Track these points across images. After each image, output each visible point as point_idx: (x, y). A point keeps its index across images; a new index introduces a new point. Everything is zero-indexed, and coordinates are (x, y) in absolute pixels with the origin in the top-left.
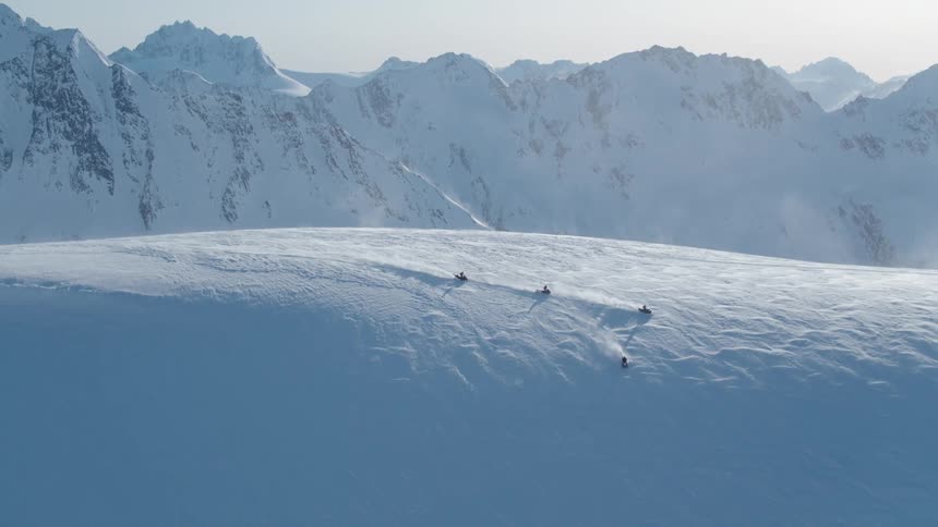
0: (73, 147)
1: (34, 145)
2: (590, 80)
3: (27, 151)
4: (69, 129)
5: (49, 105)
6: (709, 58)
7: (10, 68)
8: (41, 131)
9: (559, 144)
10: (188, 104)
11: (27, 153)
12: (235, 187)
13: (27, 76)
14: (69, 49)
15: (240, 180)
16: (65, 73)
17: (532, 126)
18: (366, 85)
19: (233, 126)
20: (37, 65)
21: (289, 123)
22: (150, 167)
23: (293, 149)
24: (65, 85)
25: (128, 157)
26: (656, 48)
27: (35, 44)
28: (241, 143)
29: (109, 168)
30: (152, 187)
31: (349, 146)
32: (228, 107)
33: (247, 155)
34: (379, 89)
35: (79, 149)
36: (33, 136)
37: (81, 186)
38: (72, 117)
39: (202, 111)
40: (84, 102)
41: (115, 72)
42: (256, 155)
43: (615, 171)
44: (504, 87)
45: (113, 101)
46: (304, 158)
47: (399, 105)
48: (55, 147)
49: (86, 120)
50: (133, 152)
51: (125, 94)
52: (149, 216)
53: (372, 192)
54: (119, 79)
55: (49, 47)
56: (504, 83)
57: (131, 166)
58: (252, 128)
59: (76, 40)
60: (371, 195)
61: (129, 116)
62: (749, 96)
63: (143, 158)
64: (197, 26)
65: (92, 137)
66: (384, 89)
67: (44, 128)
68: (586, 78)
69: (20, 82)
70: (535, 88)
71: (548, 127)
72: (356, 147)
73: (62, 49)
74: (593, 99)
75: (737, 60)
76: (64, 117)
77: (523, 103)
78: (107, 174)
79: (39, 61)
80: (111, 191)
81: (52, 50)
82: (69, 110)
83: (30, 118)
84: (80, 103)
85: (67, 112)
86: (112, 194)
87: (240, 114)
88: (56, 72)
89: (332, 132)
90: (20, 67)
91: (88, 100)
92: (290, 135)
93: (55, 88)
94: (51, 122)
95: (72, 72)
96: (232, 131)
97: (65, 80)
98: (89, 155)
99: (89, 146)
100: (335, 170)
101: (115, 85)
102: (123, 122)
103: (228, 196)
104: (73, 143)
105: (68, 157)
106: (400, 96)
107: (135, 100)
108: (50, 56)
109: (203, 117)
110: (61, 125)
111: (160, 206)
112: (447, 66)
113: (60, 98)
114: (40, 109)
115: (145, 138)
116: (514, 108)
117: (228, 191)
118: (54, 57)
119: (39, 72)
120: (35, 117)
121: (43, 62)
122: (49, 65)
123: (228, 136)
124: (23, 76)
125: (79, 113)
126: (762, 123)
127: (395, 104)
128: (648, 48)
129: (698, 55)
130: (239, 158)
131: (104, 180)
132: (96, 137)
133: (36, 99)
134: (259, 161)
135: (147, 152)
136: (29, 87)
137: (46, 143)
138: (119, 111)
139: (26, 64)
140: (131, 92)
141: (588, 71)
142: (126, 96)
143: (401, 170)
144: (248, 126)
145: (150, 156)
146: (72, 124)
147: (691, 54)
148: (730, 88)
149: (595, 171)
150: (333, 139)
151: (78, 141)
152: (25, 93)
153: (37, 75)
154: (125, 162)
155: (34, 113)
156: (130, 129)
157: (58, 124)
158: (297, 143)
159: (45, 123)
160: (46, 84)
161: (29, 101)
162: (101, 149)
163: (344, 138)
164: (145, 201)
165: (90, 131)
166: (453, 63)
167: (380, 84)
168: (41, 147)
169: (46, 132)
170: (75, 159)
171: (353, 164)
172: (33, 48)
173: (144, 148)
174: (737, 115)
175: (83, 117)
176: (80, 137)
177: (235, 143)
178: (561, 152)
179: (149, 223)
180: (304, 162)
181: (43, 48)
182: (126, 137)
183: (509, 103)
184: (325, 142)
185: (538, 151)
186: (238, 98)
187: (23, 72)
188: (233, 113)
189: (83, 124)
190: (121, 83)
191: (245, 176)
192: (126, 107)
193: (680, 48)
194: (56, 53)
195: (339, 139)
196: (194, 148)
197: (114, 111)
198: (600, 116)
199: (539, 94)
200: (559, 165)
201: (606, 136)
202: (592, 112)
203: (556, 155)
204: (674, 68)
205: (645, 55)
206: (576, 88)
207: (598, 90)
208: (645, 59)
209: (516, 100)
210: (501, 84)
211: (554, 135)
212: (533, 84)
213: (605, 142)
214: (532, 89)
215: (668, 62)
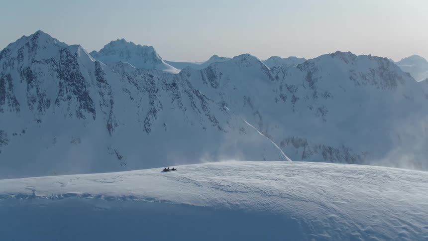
0: (77, 98)
1: (60, 97)
2: (308, 67)
3: (57, 100)
4: (76, 90)
5: (67, 79)
6: (362, 57)
7: (49, 62)
8: (63, 91)
9: (294, 96)
10: (129, 79)
11: (57, 101)
12: (150, 117)
13: (57, 66)
14: (76, 54)
15: (152, 113)
16: (74, 65)
17: (281, 88)
18: (205, 69)
19: (149, 89)
20: (62, 61)
21: (174, 88)
22: (112, 107)
23: (176, 100)
24: (75, 70)
25: (102, 103)
26: (338, 52)
27: (61, 52)
28: (153, 97)
29: (93, 108)
30: (112, 117)
31: (202, 98)
32: (147, 80)
33: (156, 102)
34: (211, 71)
35: (80, 99)
36: (59, 93)
37: (80, 115)
38: (77, 84)
39: (135, 82)
40: (83, 78)
41: (96, 64)
42: (159, 102)
43: (320, 109)
44: (268, 70)
45: (95, 78)
46: (181, 104)
47: (220, 78)
48: (69, 98)
49: (83, 86)
50: (104, 100)
51: (101, 74)
52: (111, 129)
53: (212, 119)
54: (98, 68)
55: (67, 53)
56: (268, 68)
57: (103, 107)
58: (158, 90)
59: (79, 50)
60: (212, 121)
61: (103, 84)
62: (381, 75)
63: (109, 103)
64: (127, 41)
65: (86, 94)
66: (213, 71)
67: (64, 90)
68: (306, 66)
69: (54, 69)
70: (283, 71)
71: (288, 88)
72: (205, 99)
73: (73, 53)
74: (309, 77)
75: (375, 58)
76: (73, 84)
77: (277, 77)
78: (92, 111)
79: (62, 59)
80: (94, 118)
81: (68, 54)
82: (76, 81)
83: (58, 85)
84: (81, 78)
85: (75, 82)
86: (95, 119)
87: (152, 83)
88: (70, 64)
89: (194, 92)
90: (54, 62)
91: (84, 77)
92: (175, 93)
93: (69, 71)
94: (68, 87)
95: (77, 64)
96: (149, 91)
97: (74, 68)
98: (84, 102)
99: (84, 98)
100: (195, 109)
101: (96, 70)
102: (100, 87)
103: (147, 121)
104: (77, 96)
105: (75, 102)
106: (221, 74)
107: (105, 77)
108: (67, 57)
109: (136, 85)
110: (72, 88)
111: (116, 125)
112: (242, 60)
113: (72, 76)
114: (63, 81)
115: (110, 94)
116: (273, 80)
117: (147, 118)
118: (69, 58)
119: (62, 64)
120: (61, 84)
121: (65, 59)
122: (67, 61)
123: (147, 93)
124: (55, 66)
125: (80, 83)
126: (388, 87)
127: (219, 78)
128: (334, 52)
129: (357, 55)
130: (152, 103)
131: (91, 113)
132: (87, 94)
133: (61, 77)
134: (161, 105)
135: (111, 100)
136: (58, 71)
137: (65, 96)
138: (98, 82)
139: (56, 60)
140: (104, 73)
141: (307, 63)
142: (101, 75)
143: (225, 109)
144: (156, 89)
145: (112, 102)
146: (77, 88)
147: (354, 55)
148: (373, 71)
149: (311, 109)
150: (194, 95)
151: (80, 95)
152: (56, 74)
153: (62, 66)
154: (101, 105)
155: (60, 83)
156: (103, 90)
157: (70, 87)
158: (178, 97)
159: (65, 88)
160: (65, 69)
161: (58, 77)
162: (90, 99)
163: (199, 95)
164: (109, 123)
165: (85, 90)
166: (245, 59)
167: (212, 69)
168: (63, 98)
169: (65, 91)
170: (78, 104)
171: (204, 107)
172: (60, 54)
173: (109, 99)
174: (376, 83)
175: (82, 84)
176: (81, 94)
177: (150, 96)
178: (295, 100)
179: (111, 133)
180: (181, 105)
181: (64, 53)
182: (101, 94)
183: (270, 76)
184: (191, 96)
185: (284, 100)
186: (151, 76)
187: (55, 64)
188: (149, 83)
189: (82, 88)
190: (99, 69)
191: (155, 112)
192: (101, 80)
193: (349, 52)
194: (70, 55)
195: (197, 95)
196: (132, 99)
197: (95, 81)
198: (313, 84)
199: (284, 73)
200: (294, 106)
201: (315, 92)
202: (309, 81)
203: (292, 101)
204: (346, 62)
205: (333, 55)
206: (301, 70)
207: (312, 71)
208: (333, 57)
209: (274, 76)
210: (267, 68)
211: (291, 92)
212: (281, 69)
213: (315, 95)
214: (281, 70)
215: (343, 59)
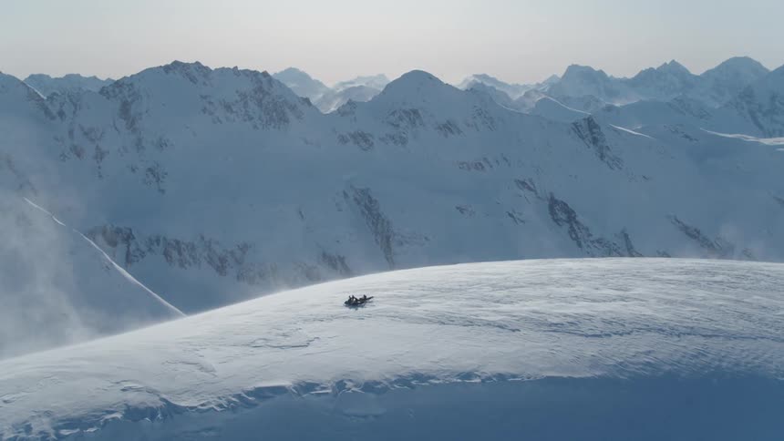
2: (120, 91)
6: (223, 71)
9: (97, 147)
17: (71, 133)
26: (176, 63)
43: (150, 170)
44: (43, 99)
56: (42, 96)
62: (260, 103)
68: (117, 90)
70: (71, 100)
71: (86, 134)
74: (125, 109)
75: (247, 73)
77: (61, 114)
116: (53, 118)
126: (273, 125)
128: (170, 63)
129: (213, 68)
141: (118, 84)
147: (206, 68)
148: (243, 96)
149: (133, 170)
174: (251, 119)
178: (100, 155)
183: (47, 112)
185: (79, 155)
193: (197, 63)
198: (133, 123)
199: (75, 105)
200: (99, 168)
201: (140, 140)
202: (125, 119)
203: (96, 157)
204: (193, 80)
205: (167, 68)
206: (108, 98)
207: (129, 100)
208: (167, 72)
209: (54, 111)
210: (39, 96)
211: (92, 140)
212: (69, 96)
213: (139, 145)
214: (68, 101)
215: (187, 74)
